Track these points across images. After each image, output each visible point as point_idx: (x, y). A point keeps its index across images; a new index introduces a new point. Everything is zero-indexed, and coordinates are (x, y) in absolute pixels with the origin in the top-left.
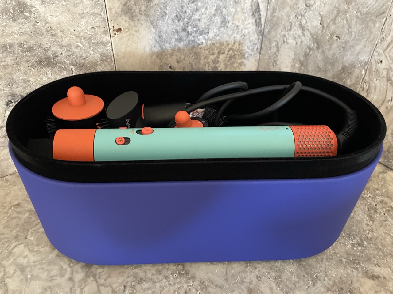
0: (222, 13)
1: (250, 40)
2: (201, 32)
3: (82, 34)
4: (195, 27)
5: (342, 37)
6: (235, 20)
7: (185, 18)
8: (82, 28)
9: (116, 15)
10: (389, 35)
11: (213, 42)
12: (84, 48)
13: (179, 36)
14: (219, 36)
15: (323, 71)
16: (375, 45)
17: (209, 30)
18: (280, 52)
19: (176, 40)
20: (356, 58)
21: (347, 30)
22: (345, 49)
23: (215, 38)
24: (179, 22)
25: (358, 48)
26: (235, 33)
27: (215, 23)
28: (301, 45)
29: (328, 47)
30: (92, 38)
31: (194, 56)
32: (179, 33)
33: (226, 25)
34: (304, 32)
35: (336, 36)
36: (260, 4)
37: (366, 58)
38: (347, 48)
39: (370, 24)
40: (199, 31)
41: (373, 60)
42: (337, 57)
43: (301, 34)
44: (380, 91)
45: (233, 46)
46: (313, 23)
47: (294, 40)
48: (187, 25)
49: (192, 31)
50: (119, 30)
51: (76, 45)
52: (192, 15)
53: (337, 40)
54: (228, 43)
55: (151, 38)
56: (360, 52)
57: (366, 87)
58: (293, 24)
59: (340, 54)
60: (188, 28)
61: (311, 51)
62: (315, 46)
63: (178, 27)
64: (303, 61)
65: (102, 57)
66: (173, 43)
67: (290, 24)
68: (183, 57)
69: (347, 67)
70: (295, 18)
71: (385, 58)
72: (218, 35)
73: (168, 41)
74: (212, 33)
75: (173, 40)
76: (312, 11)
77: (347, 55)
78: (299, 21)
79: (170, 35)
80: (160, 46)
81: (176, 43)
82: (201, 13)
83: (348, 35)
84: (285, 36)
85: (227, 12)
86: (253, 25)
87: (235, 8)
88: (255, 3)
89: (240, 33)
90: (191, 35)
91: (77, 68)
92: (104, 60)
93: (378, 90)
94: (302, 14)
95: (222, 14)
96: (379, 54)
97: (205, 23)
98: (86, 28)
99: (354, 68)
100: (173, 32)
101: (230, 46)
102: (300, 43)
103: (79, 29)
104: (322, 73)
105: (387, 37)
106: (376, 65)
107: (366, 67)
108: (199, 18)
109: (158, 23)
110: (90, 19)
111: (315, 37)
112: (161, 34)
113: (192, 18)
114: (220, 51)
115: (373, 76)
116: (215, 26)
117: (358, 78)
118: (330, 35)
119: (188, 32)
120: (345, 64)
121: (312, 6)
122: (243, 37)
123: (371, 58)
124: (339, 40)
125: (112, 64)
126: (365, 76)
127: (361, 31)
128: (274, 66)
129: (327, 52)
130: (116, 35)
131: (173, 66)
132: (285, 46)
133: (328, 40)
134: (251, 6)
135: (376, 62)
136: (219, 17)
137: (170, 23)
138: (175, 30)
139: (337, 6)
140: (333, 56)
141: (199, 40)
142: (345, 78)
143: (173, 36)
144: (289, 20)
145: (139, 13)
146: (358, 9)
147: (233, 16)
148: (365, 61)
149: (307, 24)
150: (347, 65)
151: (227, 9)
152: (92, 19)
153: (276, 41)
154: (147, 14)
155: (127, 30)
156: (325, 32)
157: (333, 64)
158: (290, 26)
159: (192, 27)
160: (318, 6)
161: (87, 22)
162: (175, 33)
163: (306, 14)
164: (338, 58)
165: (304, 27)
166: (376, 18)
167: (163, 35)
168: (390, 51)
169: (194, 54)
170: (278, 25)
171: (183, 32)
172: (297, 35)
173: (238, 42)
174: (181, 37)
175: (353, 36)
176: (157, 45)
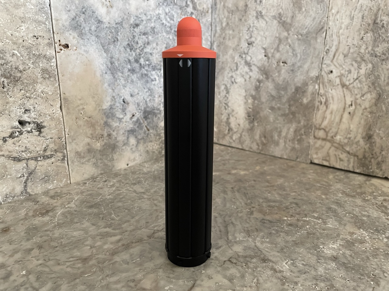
2: (154, 67)
3: (21, 41)
4: (147, 61)
5: (289, 61)
7: (137, 49)
8: (22, 34)
9: (63, 28)
10: (333, 45)
12: (22, 58)
13: (131, 67)
15: (277, 98)
16: (322, 59)
17: (161, 67)
18: (230, 94)
19: (129, 70)
20: (307, 76)
21: (292, 53)
22: (294, 71)
24: (131, 51)
25: (306, 66)
28: (250, 81)
29: (277, 74)
30: (32, 48)
31: (148, 92)
32: (131, 63)
34: (251, 68)
35: (283, 63)
37: (316, 73)
38: (296, 69)
39: (312, 41)
40: (151, 66)
41: (323, 73)
42: (287, 81)
43: (248, 71)
44: (338, 99)
46: (258, 57)
47: (242, 78)
48: (139, 56)
49: (145, 64)
50: (67, 46)
51: (11, 52)
52: (144, 47)
53: (284, 65)
55: (102, 63)
56: (309, 70)
57: (323, 101)
58: (239, 63)
59: (291, 77)
60: (141, 60)
61: (261, 83)
62: (264, 77)
63: (130, 56)
64: (255, 95)
65: (44, 74)
66: (126, 73)
67: (236, 64)
68: (136, 91)
69: (300, 87)
70: (240, 57)
71: (334, 67)
73: (120, 69)
75: (126, 70)
76: (255, 46)
77: (297, 76)
79: (122, 63)
80: (112, 73)
81: (129, 73)
82: (153, 47)
83: (294, 58)
84: (232, 77)
90: (144, 68)
91: (10, 83)
92: (47, 78)
93: (336, 99)
94: (246, 52)
96: (328, 66)
97: (156, 58)
98: (26, 35)
99: (307, 85)
100: (126, 61)
102: (248, 79)
103: (17, 34)
104: (277, 100)
105: (331, 48)
106: (328, 76)
107: (318, 81)
108: (151, 52)
109: (109, 47)
110: (33, 26)
111: (262, 69)
112: (113, 60)
113: (144, 51)
115: (327, 87)
117: (313, 93)
118: (276, 63)
119: (141, 64)
120: (297, 85)
121: (254, 42)
123: (320, 71)
124: (286, 65)
125: (56, 85)
126: (319, 90)
127: (305, 51)
128: (226, 109)
129: (277, 79)
130: (62, 51)
131: (127, 100)
132: (235, 86)
133: (275, 68)
135: (326, 74)
137: (122, 50)
138: (127, 59)
139: (277, 35)
140: (283, 81)
141: (152, 75)
142: (300, 99)
143: (126, 66)
144: (234, 61)
145: (89, 32)
146: (298, 32)
148: (316, 76)
149: (252, 60)
150: (299, 85)
152: (34, 26)
153: (224, 84)
154: (98, 35)
155: (75, 48)
156: (271, 62)
157: (285, 89)
158: (236, 66)
159: (144, 60)
160: (260, 41)
161: (28, 28)
162: (128, 63)
163: (250, 51)
164: (289, 82)
165: (250, 63)
166: (316, 35)
167: (115, 62)
168: (337, 59)
169: (147, 90)
170: (224, 68)
171: (135, 63)
172: (244, 72)
174: (134, 68)
175: (299, 57)
176: (109, 72)
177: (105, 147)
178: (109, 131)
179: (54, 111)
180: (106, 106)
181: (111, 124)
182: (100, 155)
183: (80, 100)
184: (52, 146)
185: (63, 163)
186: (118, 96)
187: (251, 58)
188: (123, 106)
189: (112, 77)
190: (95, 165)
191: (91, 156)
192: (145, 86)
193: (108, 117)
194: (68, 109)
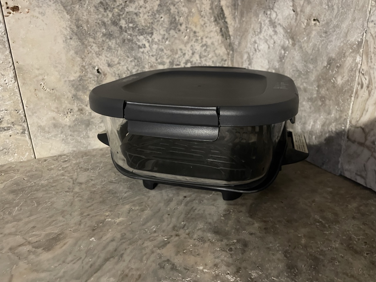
0: (169, 10)
1: (215, 54)
2: (141, 31)
4: (131, 23)
5: (322, 18)
6: (190, 23)
7: (114, 8)
11: (160, 47)
13: (107, 31)
14: (169, 41)
15: (304, 75)
17: (152, 30)
19: (104, 35)
20: (345, 42)
21: (327, 5)
22: (328, 33)
23: (163, 42)
24: (105, 11)
25: (344, 26)
26: (192, 40)
27: (160, 22)
28: (274, 48)
29: (305, 39)
31: (134, 62)
32: (107, 26)
33: (178, 28)
34: (276, 29)
35: (314, 20)
36: (224, 8)
37: (358, 37)
38: (331, 30)
40: (137, 29)
42: (318, 48)
43: (273, 33)
45: (191, 57)
46: (284, 14)
47: (266, 44)
48: (118, 18)
49: (127, 27)
50: (15, 9)
52: (124, 5)
53: (315, 24)
54: (184, 52)
55: (65, 26)
56: (348, 31)
57: (365, 82)
58: (263, 23)
59: (323, 43)
60: (120, 22)
61: (286, 51)
62: (291, 43)
63: (105, 18)
64: (279, 69)
66: (99, 38)
67: (260, 25)
68: (116, 60)
69: (334, 59)
70: (264, 15)
72: (167, 39)
73: (91, 34)
74: (158, 35)
75: (99, 35)
78: (269, 16)
79: (93, 27)
80: (79, 39)
81: (104, 39)
82: (139, 5)
83: (329, 12)
84: (255, 42)
85: (176, 11)
86: (218, 35)
87: (187, 8)
88: (216, 6)
89: (200, 41)
90: (126, 32)
94: (271, 7)
95: (170, 13)
97: (145, 19)
99: (344, 57)
100: (99, 24)
101: (187, 57)
102: (272, 46)
104: (303, 77)
107: (361, 51)
108: (136, 11)
109: (73, 7)
111: (289, 31)
112: (79, 23)
113: (125, 10)
114: (173, 61)
115: (373, 60)
116: (162, 27)
117: (352, 70)
118: (306, 21)
119: (121, 27)
120: (331, 55)
122: (205, 47)
123: (365, 34)
124: (318, 23)
125: (7, 53)
126: (361, 65)
130: (11, 14)
131: (103, 70)
132: (258, 55)
133: (304, 29)
134: (211, 8)
136: (166, 16)
137: (92, 10)
138: (101, 21)
140: (313, 50)
141: (139, 40)
142: (333, 77)
143: (99, 29)
144: (258, 20)
147: (187, 17)
148: (358, 42)
149: (278, 17)
150: (333, 55)
151: (176, 6)
153: (247, 52)
155: (27, 10)
156: (300, 19)
157: (314, 61)
158: (260, 27)
159: (126, 21)
162: (101, 26)
163: (275, 5)
164: (321, 50)
165: (275, 22)
167: (82, 25)
169: (132, 59)
170: (248, 31)
171: (113, 26)
172: (268, 36)
173: (198, 53)
174: (112, 32)
175: (336, 11)
176: (75, 37)
177: (76, 122)
178: (80, 105)
179: (7, 81)
180: (74, 77)
181: (82, 97)
182: (71, 131)
183: (38, 69)
184: (7, 118)
185: (23, 136)
186: (91, 66)
187: (277, 15)
188: (98, 77)
189: (80, 44)
190: (65, 141)
191: (58, 131)
192: (129, 55)
193: (77, 89)
194: (24, 79)
